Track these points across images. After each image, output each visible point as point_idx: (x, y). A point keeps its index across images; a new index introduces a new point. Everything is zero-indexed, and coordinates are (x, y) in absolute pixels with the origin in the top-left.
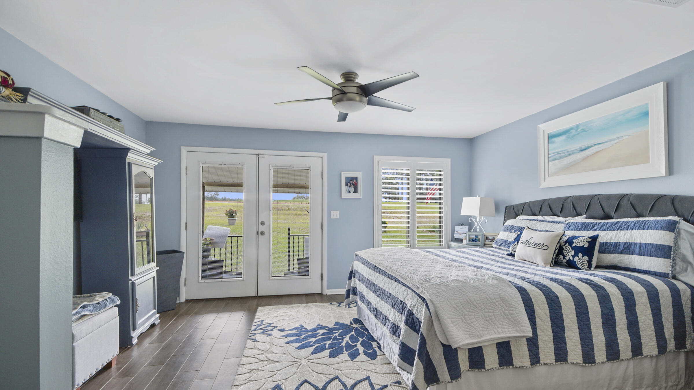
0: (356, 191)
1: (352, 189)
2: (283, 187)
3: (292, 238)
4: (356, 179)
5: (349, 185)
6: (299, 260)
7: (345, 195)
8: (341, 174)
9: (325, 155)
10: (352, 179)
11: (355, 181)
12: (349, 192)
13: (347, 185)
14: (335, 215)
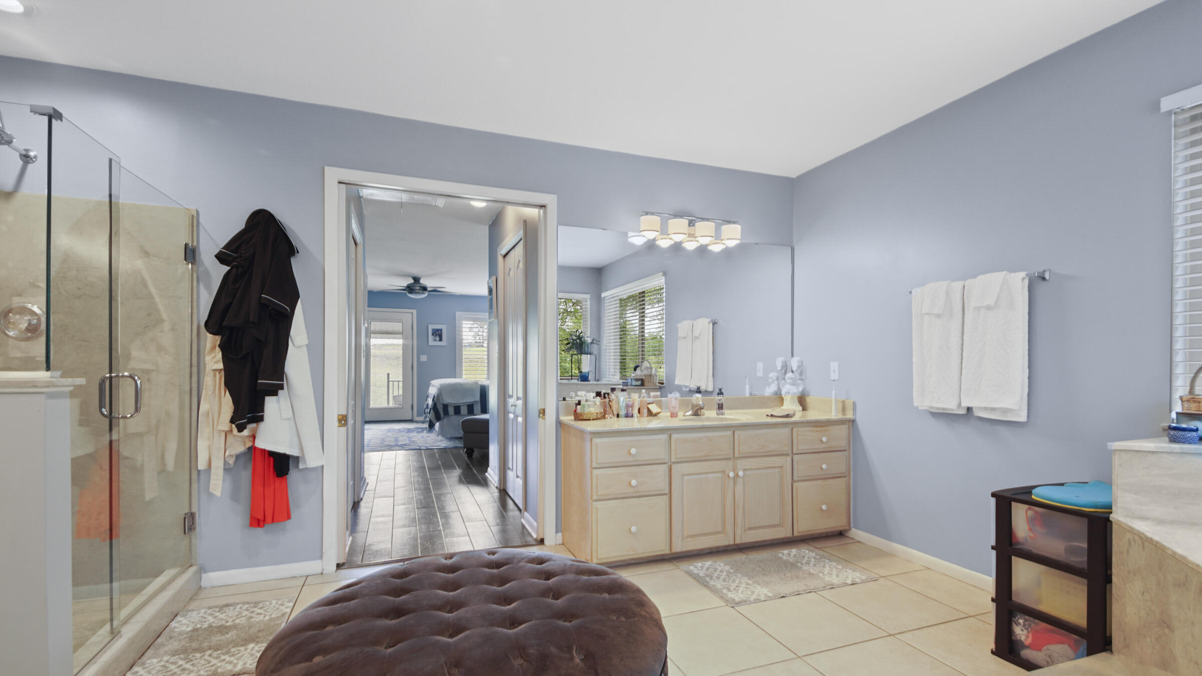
0: (441, 340)
1: (438, 338)
2: (382, 333)
3: (391, 383)
4: (441, 330)
5: (435, 335)
6: (394, 397)
7: (431, 343)
8: (428, 327)
9: (414, 311)
10: (438, 330)
11: (440, 332)
12: (435, 340)
13: (433, 335)
14: (424, 358)
